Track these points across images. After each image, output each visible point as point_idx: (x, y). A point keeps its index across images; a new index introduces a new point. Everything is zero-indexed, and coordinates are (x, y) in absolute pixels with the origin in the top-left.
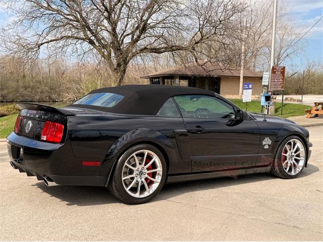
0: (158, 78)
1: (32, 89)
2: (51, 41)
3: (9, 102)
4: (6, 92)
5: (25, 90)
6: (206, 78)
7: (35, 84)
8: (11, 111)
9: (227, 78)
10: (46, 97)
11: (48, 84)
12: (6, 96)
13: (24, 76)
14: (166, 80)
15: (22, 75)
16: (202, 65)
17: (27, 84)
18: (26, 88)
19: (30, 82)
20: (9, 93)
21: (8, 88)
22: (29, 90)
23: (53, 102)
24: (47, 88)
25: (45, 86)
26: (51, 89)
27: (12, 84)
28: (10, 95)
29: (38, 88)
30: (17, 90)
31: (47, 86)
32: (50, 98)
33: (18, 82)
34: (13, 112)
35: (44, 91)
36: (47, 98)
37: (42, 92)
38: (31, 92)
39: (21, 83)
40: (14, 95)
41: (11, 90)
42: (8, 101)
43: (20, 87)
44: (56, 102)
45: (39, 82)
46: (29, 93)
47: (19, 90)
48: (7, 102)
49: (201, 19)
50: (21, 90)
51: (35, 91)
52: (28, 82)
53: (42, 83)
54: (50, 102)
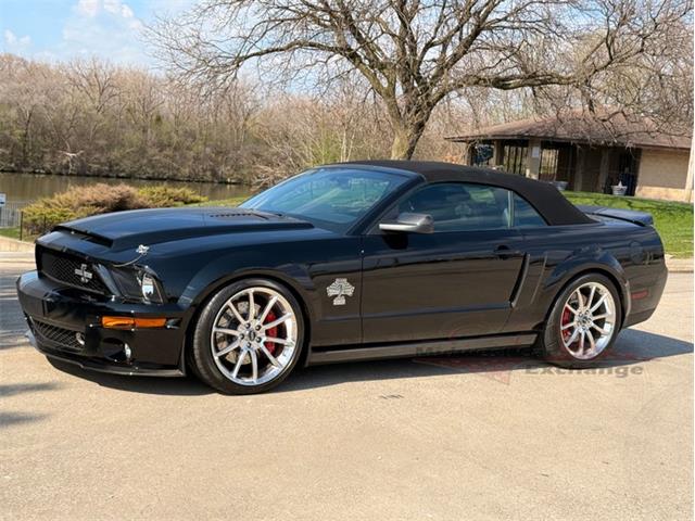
0: (489, 142)
1: (175, 149)
2: (268, 52)
3: (123, 177)
4: (119, 155)
5: (160, 151)
6: (605, 147)
7: (183, 139)
8: (158, 200)
9: (658, 151)
10: (205, 171)
11: (211, 140)
12: (117, 165)
13: (159, 119)
14: (507, 148)
15: (154, 118)
16: (604, 120)
17: (165, 138)
18: (162, 147)
19: (173, 134)
20: (124, 157)
21: (123, 146)
22: (168, 152)
23: (220, 183)
24: (208, 150)
25: (205, 145)
26: (218, 153)
27: (133, 136)
28: (126, 162)
29: (189, 148)
30: (142, 151)
31: (209, 146)
32: (214, 174)
33: (145, 131)
34: (162, 202)
35: (202, 156)
36: (208, 173)
37: (196, 159)
38: (173, 158)
39: (151, 135)
40: (135, 162)
41: (128, 150)
42: (122, 174)
43: (149, 144)
44: (227, 183)
45: (191, 135)
46: (168, 161)
47: (145, 152)
48: (118, 177)
49: (611, 18)
50: (151, 151)
51: (181, 156)
52: (168, 133)
53: (198, 136)
54: (212, 182)
